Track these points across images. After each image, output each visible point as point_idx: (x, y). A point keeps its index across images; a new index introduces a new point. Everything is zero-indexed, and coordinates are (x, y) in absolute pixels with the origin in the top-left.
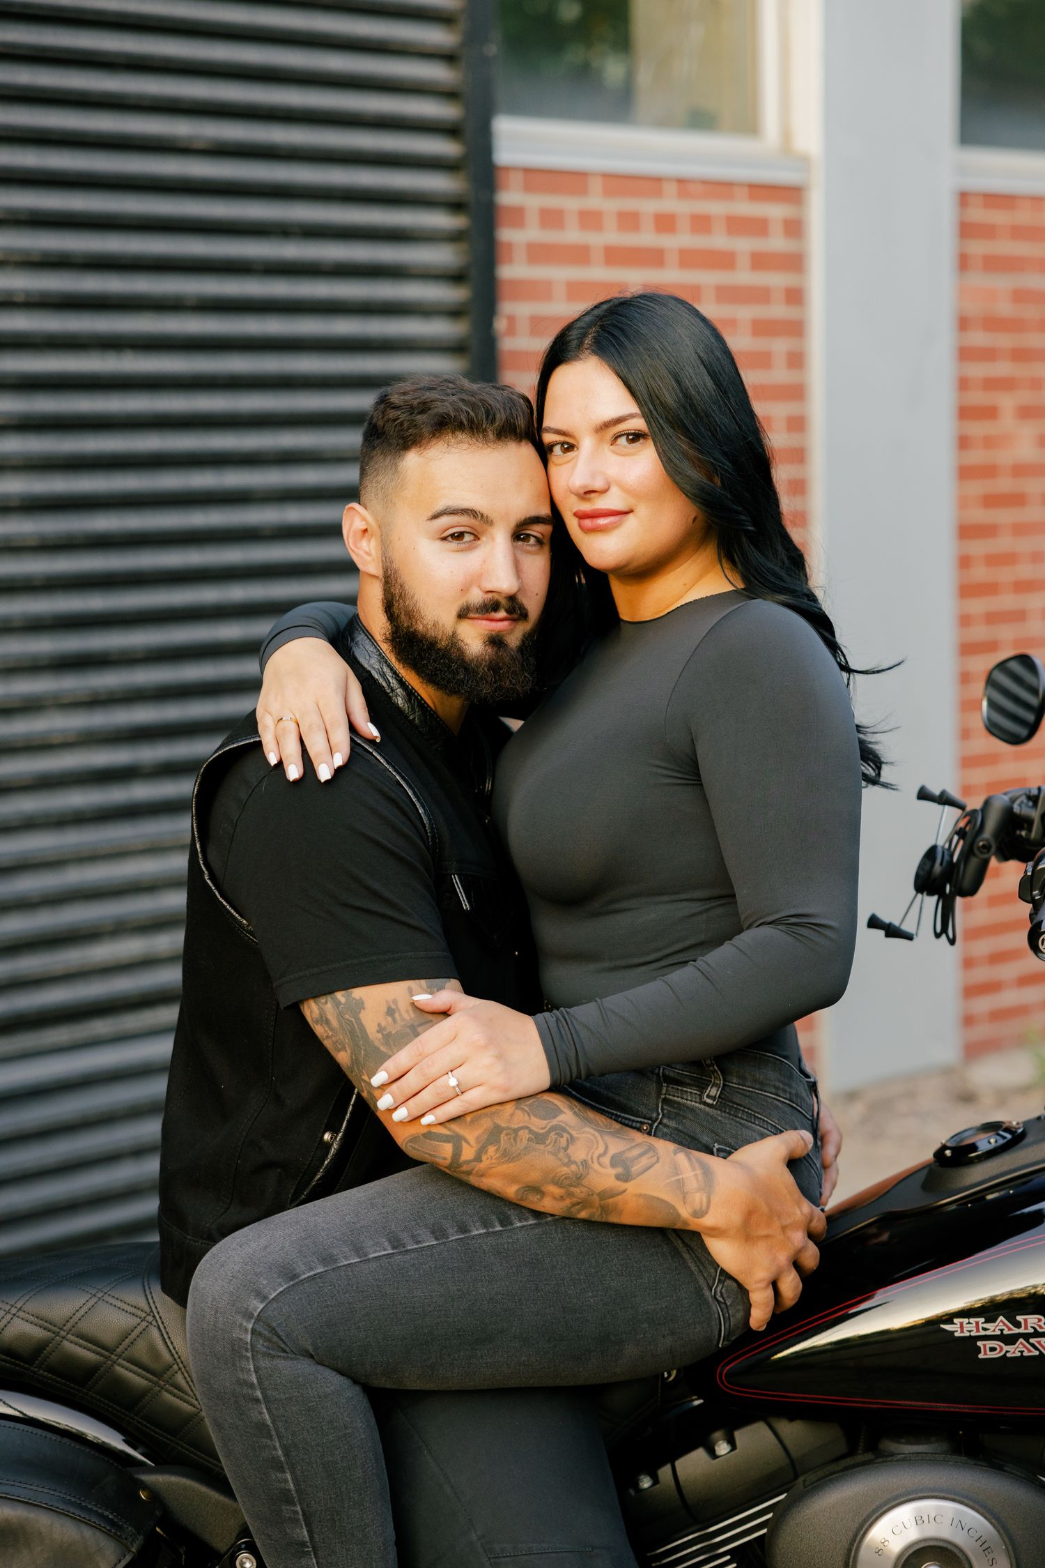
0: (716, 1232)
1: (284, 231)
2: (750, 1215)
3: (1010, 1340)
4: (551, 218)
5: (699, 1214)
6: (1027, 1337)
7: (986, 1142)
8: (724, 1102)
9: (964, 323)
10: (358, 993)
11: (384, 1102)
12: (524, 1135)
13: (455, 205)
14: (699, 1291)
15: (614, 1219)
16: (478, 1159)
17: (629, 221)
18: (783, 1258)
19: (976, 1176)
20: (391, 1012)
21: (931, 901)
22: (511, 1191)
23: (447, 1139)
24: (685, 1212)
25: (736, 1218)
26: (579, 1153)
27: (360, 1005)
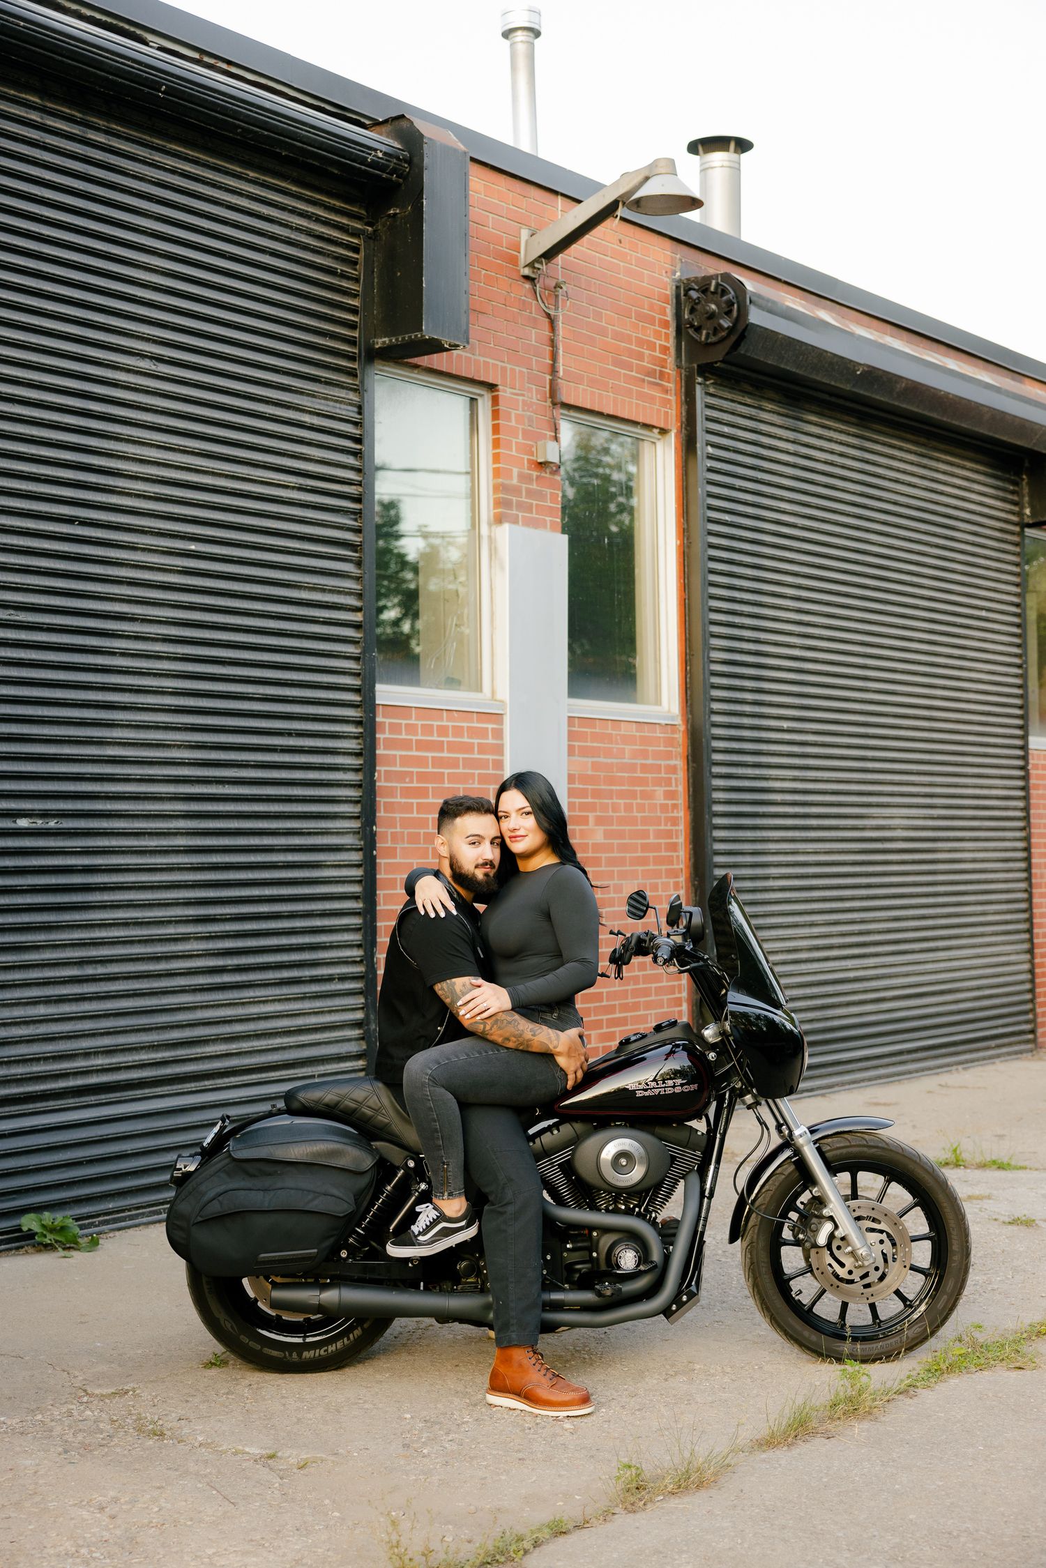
0: (560, 1054)
1: (289, 733)
2: (570, 1048)
3: (646, 1090)
4: (395, 728)
5: (555, 1047)
6: (651, 1089)
7: (633, 1038)
8: (559, 1018)
9: (571, 778)
10: (454, 980)
11: (462, 1012)
12: (505, 1021)
13: (358, 723)
14: (554, 1075)
15: (530, 1049)
16: (491, 1029)
17: (428, 729)
18: (578, 1064)
19: (632, 1047)
20: (464, 985)
21: (614, 966)
22: (500, 1040)
23: (481, 1023)
24: (551, 1047)
25: (566, 1049)
26: (521, 1027)
27: (455, 983)
